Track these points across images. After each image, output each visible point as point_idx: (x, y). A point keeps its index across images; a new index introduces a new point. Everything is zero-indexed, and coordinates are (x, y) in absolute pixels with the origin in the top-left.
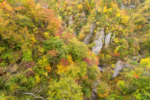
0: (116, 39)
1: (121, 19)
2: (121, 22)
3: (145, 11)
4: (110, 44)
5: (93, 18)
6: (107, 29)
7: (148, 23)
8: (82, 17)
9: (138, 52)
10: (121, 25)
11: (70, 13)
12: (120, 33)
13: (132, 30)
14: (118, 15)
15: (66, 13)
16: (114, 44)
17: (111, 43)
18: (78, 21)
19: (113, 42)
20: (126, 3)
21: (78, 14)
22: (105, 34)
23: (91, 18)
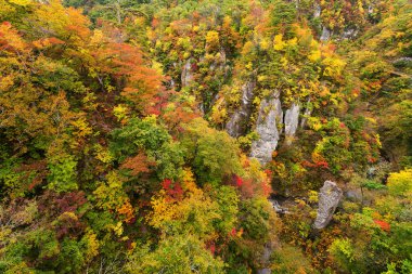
0: (314, 119)
1: (323, 67)
2: (324, 74)
3: (385, 44)
4: (298, 134)
5: (249, 65)
6: (289, 92)
7: (397, 76)
8: (219, 65)
9: (377, 152)
10: (326, 82)
11: (186, 55)
12: (325, 103)
13: (356, 95)
14: (315, 56)
15: (174, 53)
16: (311, 132)
17: (302, 130)
18: (206, 74)
19: (307, 128)
20: (332, 25)
21: (207, 56)
22: (285, 108)
23: (243, 67)
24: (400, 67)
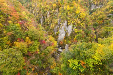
0: (76, 30)
1: (80, 16)
2: (80, 17)
3: (107, 10)
4: (72, 33)
6: (69, 22)
7: (107, 19)
8: (56, 13)
10: (80, 19)
11: (48, 10)
12: (79, 25)
13: (91, 24)
15: (46, 9)
16: (74, 33)
18: (52, 15)
20: (95, 3)
21: (53, 11)
22: (67, 26)
24: (109, 17)
